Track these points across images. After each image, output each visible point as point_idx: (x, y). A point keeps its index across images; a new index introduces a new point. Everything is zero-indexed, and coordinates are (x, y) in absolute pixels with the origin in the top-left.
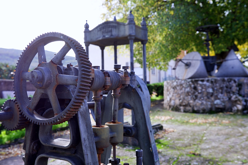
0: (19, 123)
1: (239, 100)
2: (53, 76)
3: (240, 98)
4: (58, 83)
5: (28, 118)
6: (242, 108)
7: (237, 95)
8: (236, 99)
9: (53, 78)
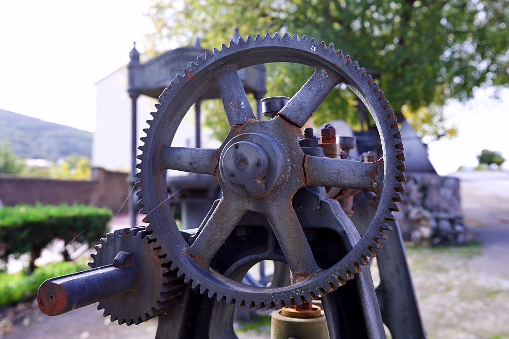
0: (162, 300)
1: (425, 218)
2: (291, 162)
3: (426, 214)
4: (309, 182)
5: (199, 285)
6: (431, 234)
7: (421, 209)
8: (420, 216)
9: (292, 166)
